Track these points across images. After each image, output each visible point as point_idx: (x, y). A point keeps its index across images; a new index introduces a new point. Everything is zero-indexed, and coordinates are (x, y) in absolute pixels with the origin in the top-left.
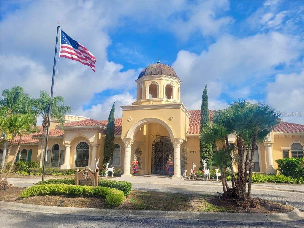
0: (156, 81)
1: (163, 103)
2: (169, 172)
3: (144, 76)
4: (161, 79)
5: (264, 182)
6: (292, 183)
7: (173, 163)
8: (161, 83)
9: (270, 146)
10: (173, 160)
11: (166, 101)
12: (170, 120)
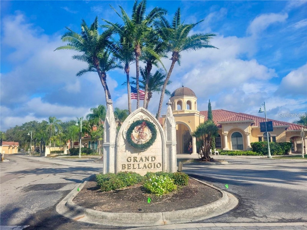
0: (181, 99)
1: (186, 112)
2: (190, 152)
3: (174, 97)
4: (183, 98)
5: (240, 155)
6: (256, 155)
7: (192, 146)
8: (184, 101)
9: (248, 135)
10: (192, 145)
11: (187, 111)
12: (189, 122)
